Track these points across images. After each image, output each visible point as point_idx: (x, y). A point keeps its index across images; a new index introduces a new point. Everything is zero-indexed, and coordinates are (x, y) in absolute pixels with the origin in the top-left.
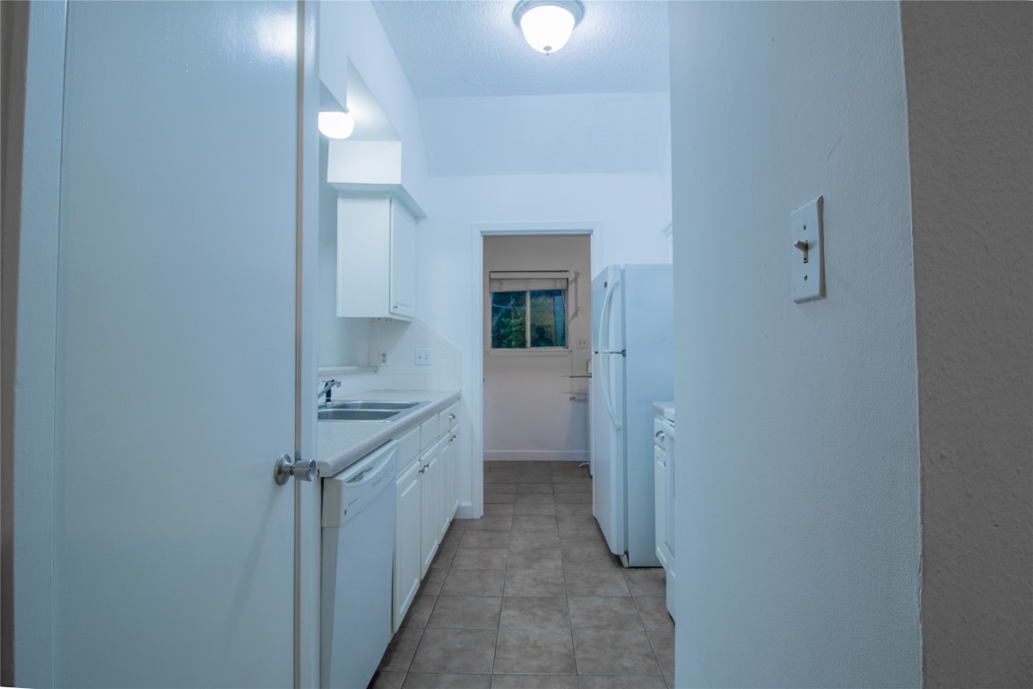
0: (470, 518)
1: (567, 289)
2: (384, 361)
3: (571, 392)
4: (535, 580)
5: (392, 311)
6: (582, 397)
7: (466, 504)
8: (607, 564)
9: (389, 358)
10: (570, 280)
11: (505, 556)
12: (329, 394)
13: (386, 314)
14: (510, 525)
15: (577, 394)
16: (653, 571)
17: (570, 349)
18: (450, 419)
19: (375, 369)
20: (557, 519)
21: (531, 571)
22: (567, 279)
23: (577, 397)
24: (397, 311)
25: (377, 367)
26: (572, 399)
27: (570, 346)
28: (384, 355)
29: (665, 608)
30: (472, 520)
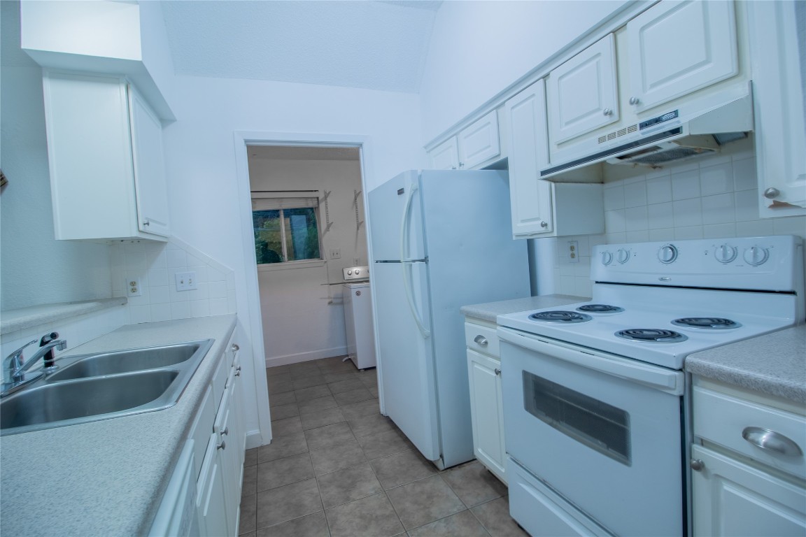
0: (258, 445)
1: (318, 208)
2: (134, 290)
3: (329, 298)
4: (362, 517)
5: (141, 228)
6: (339, 301)
7: (255, 432)
8: (424, 471)
9: (140, 287)
10: (320, 199)
11: (315, 490)
12: (48, 356)
13: (135, 234)
14: (304, 444)
15: (334, 298)
16: (467, 467)
17: (325, 260)
18: (233, 351)
19: (123, 301)
20: (350, 425)
21: (352, 505)
22: (318, 198)
23: (334, 301)
24: (148, 229)
25: (125, 298)
26: (330, 303)
27: (325, 258)
28: (133, 284)
29: (510, 516)
30: (262, 447)
